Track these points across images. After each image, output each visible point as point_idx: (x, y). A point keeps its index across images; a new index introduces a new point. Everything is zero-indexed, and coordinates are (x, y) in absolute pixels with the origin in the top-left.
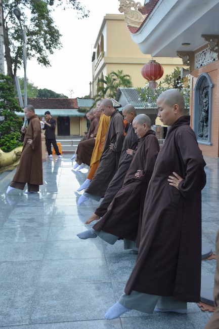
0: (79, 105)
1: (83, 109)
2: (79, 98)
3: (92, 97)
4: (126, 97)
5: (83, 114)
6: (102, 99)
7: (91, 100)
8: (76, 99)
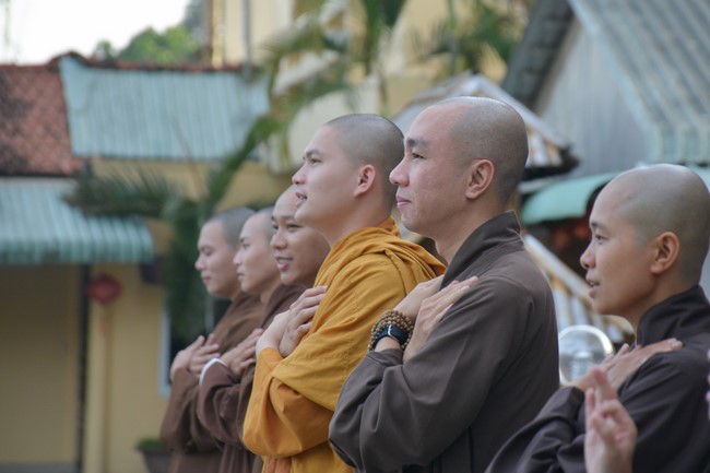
0: (85, 139)
1: (131, 177)
2: (87, 63)
3: (231, 46)
4: (633, 70)
5: (129, 239)
6: (356, 74)
7: (223, 86)
8: (53, 67)
